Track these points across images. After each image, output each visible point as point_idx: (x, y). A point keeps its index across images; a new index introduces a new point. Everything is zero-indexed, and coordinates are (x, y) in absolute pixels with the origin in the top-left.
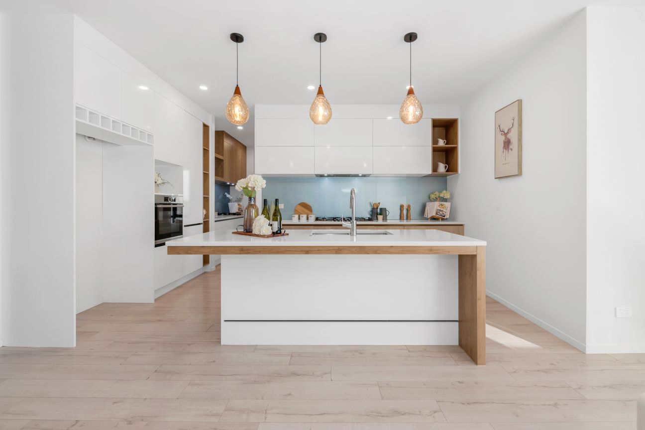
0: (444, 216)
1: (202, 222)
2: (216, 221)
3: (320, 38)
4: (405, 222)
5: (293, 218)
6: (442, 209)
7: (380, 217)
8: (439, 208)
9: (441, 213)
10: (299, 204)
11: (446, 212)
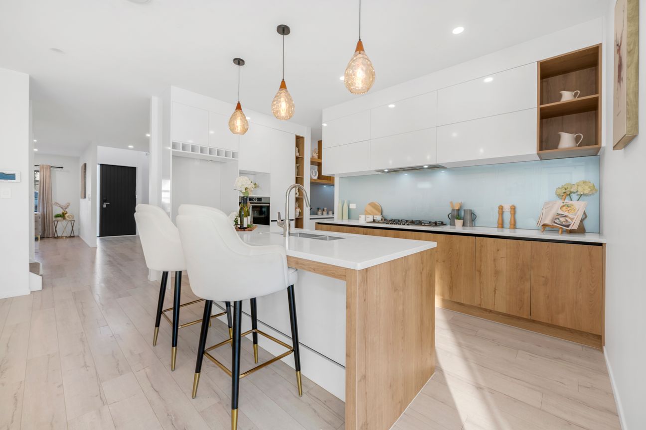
0: (568, 226)
1: (294, 218)
2: (310, 219)
3: (284, 30)
4: (507, 232)
5: (360, 218)
6: (566, 213)
7: (459, 223)
8: (560, 212)
9: (562, 219)
10: (369, 204)
11: (572, 219)
